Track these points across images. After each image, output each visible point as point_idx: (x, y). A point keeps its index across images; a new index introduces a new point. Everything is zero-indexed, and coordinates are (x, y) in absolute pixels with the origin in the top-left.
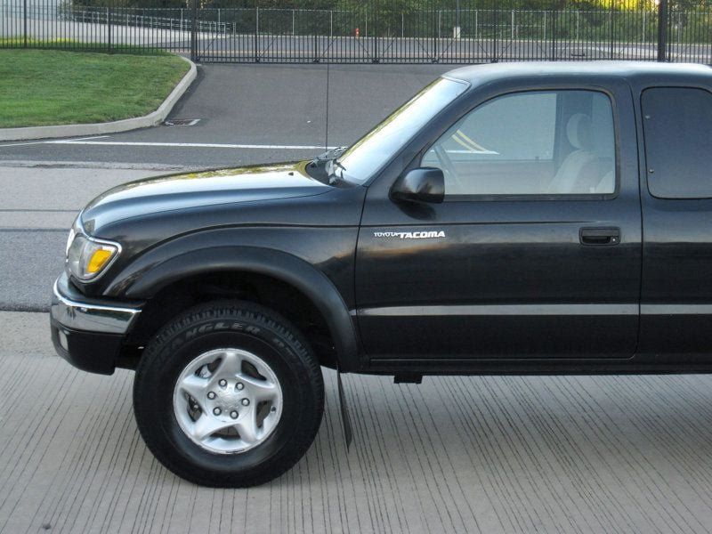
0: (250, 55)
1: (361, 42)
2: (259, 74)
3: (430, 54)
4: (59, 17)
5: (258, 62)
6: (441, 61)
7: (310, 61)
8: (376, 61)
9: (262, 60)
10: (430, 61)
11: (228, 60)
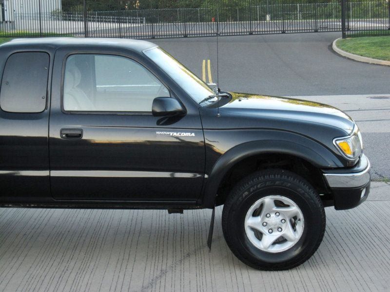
0: (117, 36)
3: (215, 31)
4: (51, 19)
6: (221, 35)
7: (150, 37)
10: (215, 35)
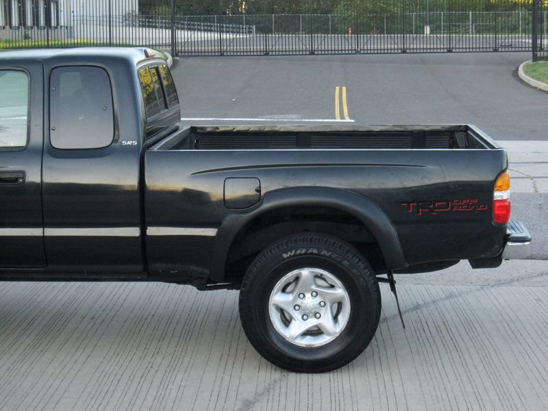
0: (216, 50)
1: (301, 39)
2: (219, 65)
3: (353, 46)
4: (124, 24)
5: (222, 55)
6: (362, 52)
7: (262, 54)
8: (312, 53)
9: (225, 54)
10: (354, 52)
11: (200, 54)
